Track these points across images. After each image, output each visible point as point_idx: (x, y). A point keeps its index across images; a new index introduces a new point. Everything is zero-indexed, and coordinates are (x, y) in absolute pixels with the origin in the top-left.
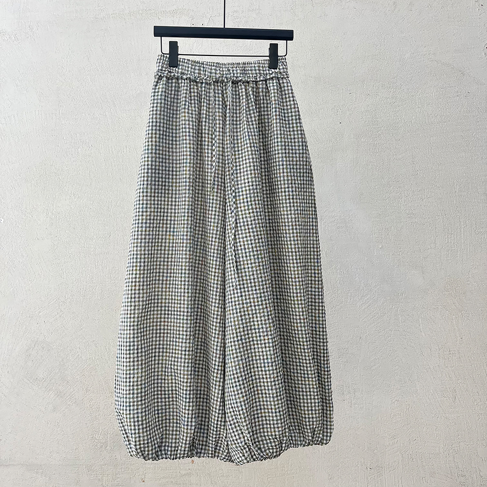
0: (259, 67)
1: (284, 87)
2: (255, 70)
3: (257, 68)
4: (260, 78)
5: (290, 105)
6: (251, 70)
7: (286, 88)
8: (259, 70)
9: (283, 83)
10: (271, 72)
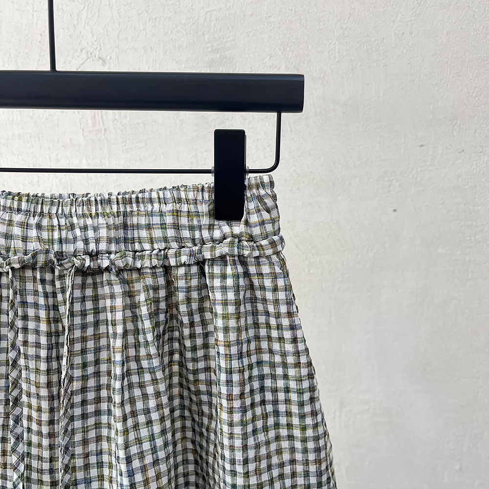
0: (177, 213)
1: (263, 288)
2: (163, 226)
3: (169, 220)
4: (178, 255)
5: (284, 355)
6: (149, 227)
7: (269, 295)
8: (177, 227)
9: (260, 275)
10: (217, 234)
